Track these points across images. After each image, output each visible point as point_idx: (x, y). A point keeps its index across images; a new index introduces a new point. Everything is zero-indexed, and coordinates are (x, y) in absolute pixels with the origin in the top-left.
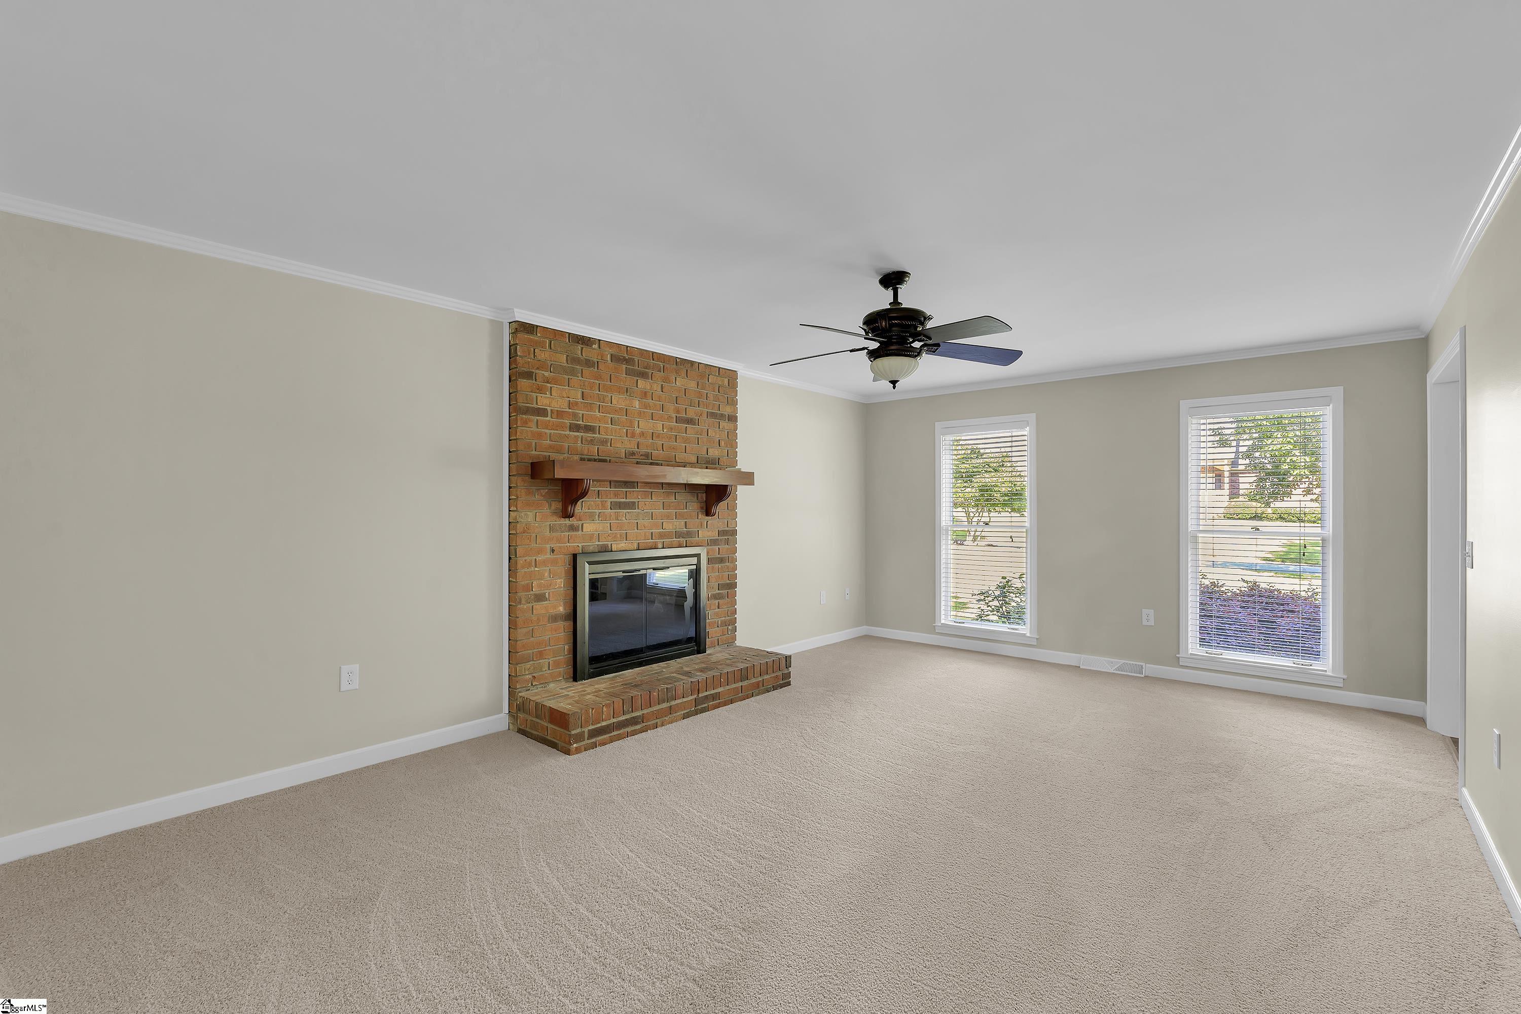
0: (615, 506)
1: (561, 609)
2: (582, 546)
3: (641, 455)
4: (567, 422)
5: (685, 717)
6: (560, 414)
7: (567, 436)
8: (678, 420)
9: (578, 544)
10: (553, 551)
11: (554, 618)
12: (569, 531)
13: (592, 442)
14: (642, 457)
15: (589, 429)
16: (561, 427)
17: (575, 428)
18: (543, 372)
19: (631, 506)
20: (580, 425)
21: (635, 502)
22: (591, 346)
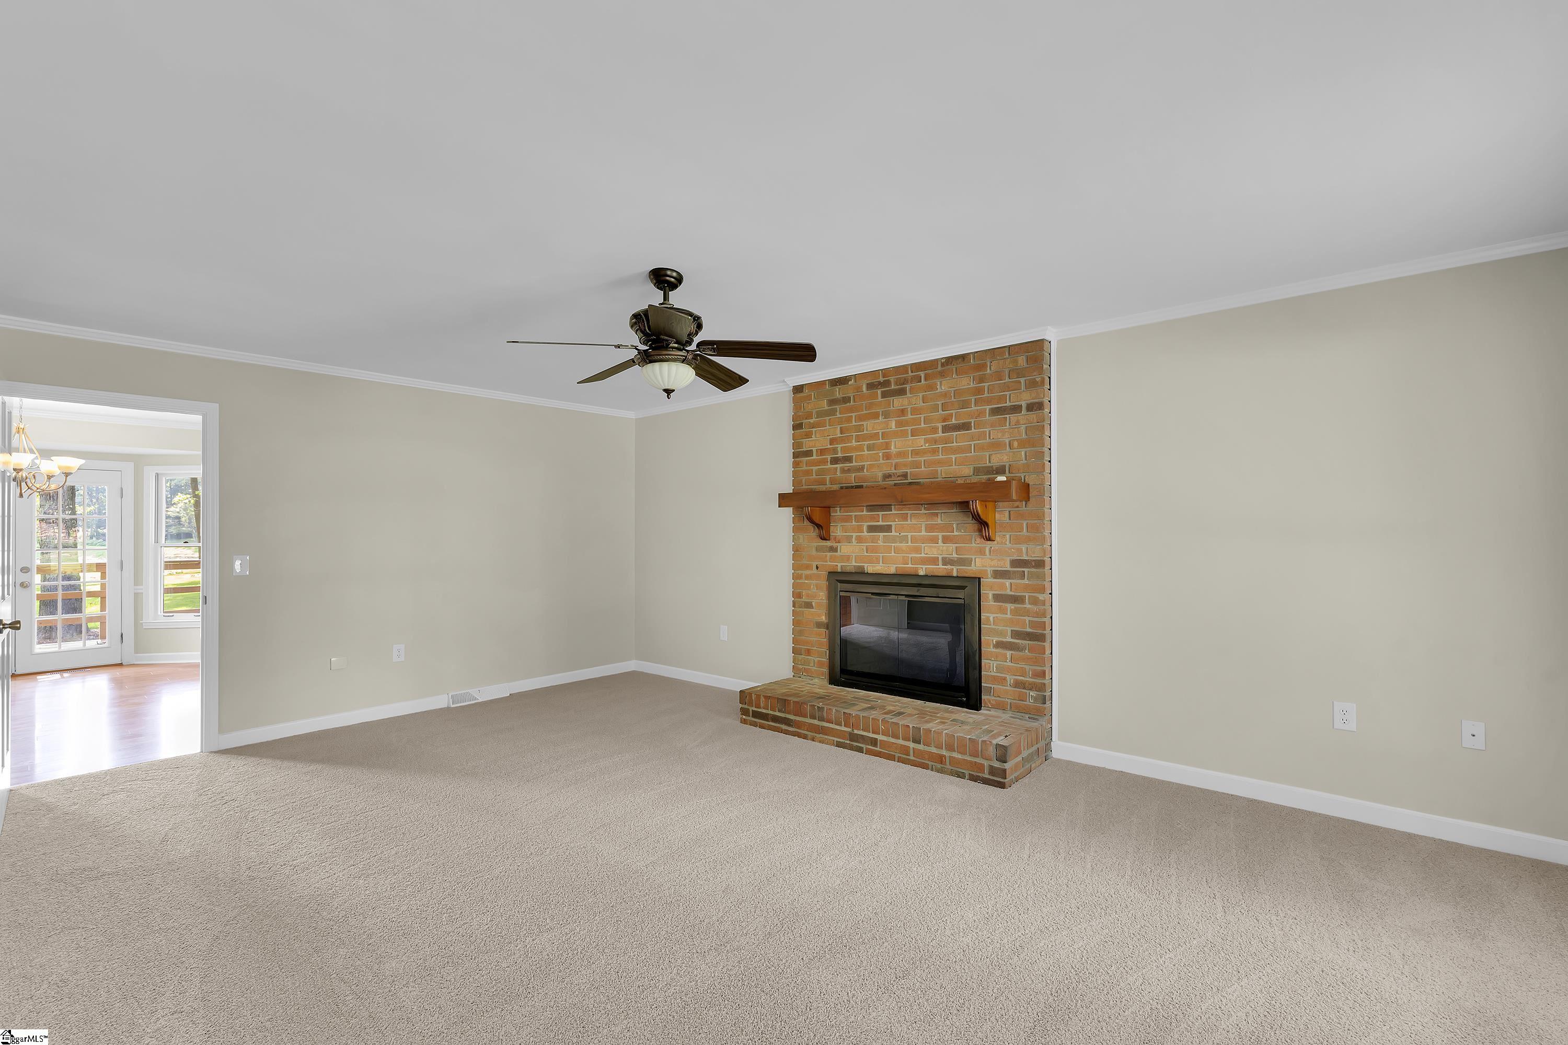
0: (872, 529)
1: (824, 618)
2: (841, 566)
3: (898, 476)
4: (829, 457)
5: (839, 745)
6: (822, 452)
7: (829, 469)
8: (946, 429)
9: (837, 564)
10: (817, 568)
11: (819, 625)
12: (829, 551)
13: (849, 471)
14: (899, 478)
15: (848, 459)
16: (824, 462)
17: (835, 461)
18: (809, 420)
19: (888, 529)
20: (838, 457)
21: (891, 525)
22: (848, 384)
